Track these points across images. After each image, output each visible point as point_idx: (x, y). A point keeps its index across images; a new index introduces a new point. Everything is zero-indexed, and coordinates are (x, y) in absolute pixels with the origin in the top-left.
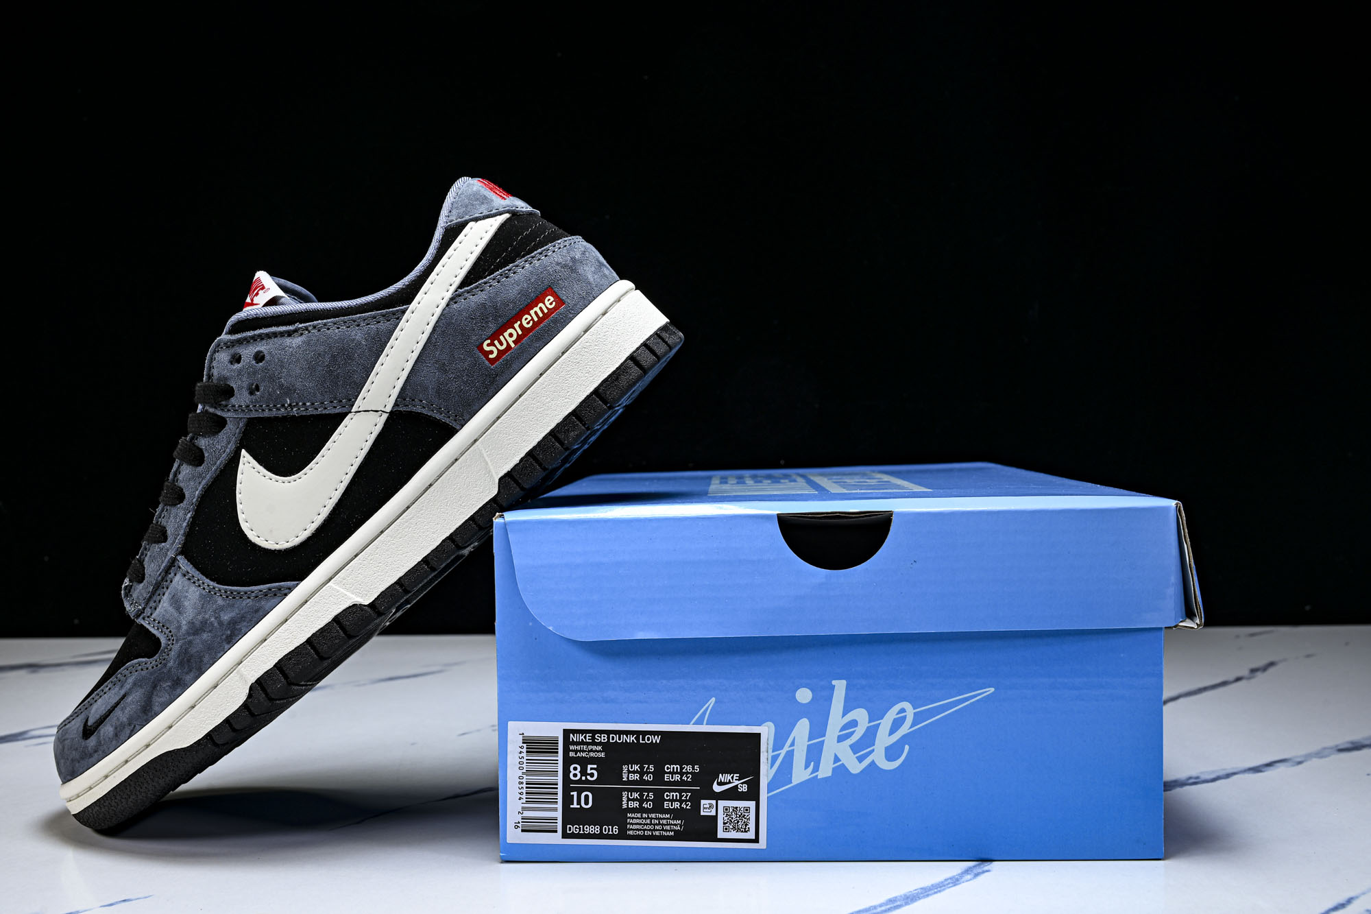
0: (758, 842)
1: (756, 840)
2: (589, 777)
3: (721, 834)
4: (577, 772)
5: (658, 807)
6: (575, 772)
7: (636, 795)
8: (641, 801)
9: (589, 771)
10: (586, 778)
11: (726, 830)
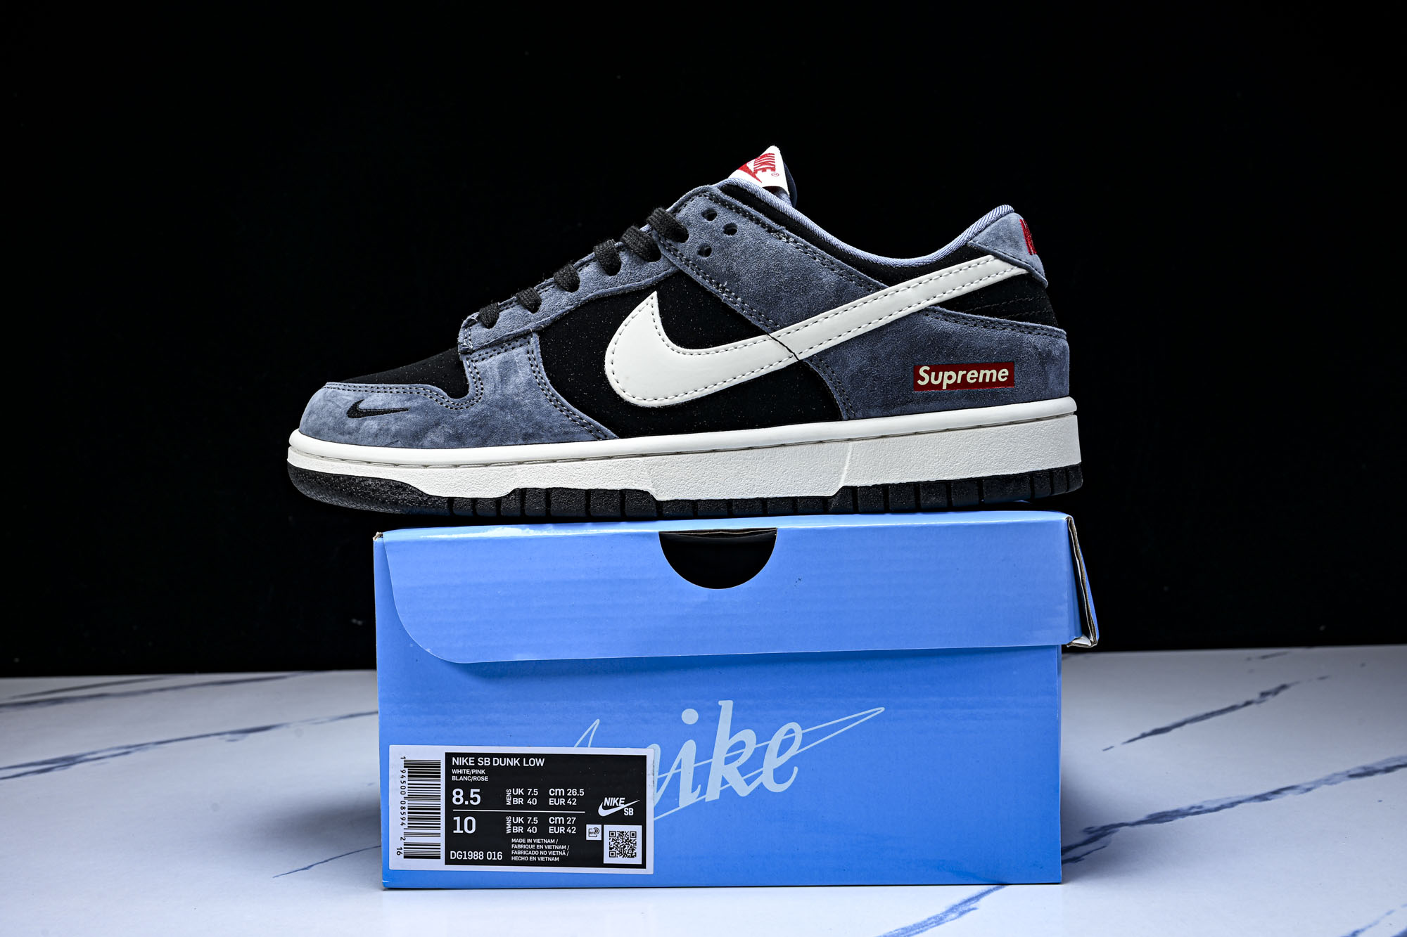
0: (645, 868)
1: (643, 866)
2: (472, 802)
3: (607, 859)
4: (460, 797)
5: (543, 833)
6: (458, 796)
7: (520, 820)
8: (525, 826)
9: (472, 796)
10: (469, 802)
11: (612, 855)
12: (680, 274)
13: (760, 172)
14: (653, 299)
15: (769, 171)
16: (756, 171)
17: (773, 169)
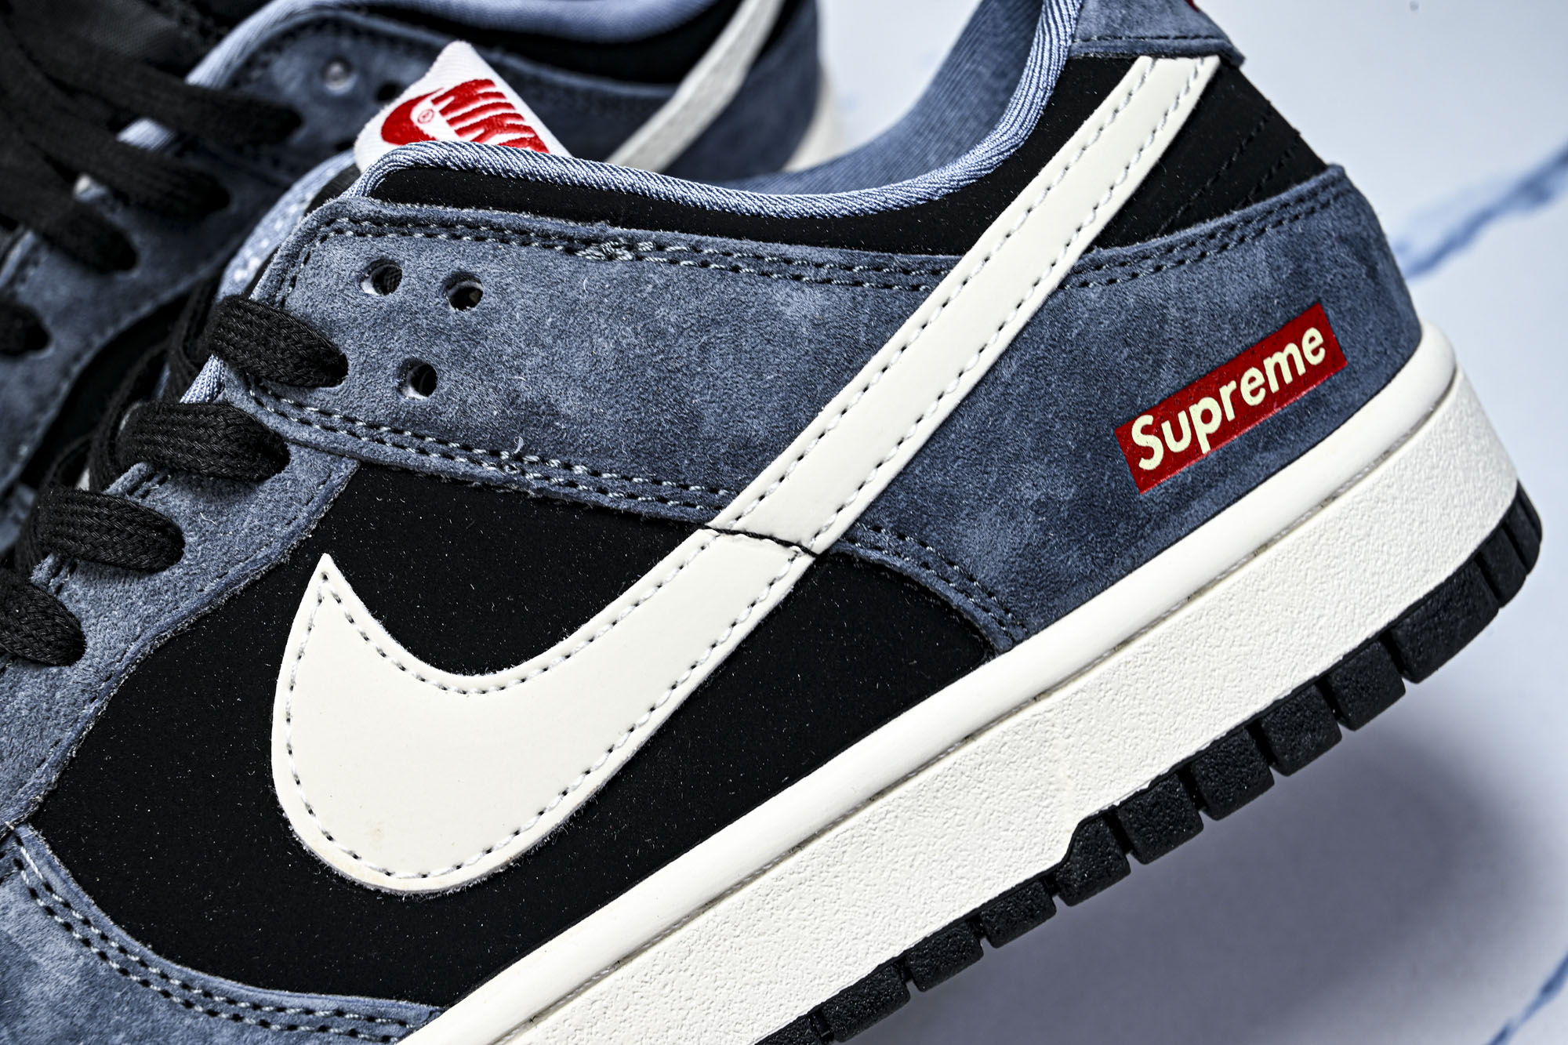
14: (328, 580)
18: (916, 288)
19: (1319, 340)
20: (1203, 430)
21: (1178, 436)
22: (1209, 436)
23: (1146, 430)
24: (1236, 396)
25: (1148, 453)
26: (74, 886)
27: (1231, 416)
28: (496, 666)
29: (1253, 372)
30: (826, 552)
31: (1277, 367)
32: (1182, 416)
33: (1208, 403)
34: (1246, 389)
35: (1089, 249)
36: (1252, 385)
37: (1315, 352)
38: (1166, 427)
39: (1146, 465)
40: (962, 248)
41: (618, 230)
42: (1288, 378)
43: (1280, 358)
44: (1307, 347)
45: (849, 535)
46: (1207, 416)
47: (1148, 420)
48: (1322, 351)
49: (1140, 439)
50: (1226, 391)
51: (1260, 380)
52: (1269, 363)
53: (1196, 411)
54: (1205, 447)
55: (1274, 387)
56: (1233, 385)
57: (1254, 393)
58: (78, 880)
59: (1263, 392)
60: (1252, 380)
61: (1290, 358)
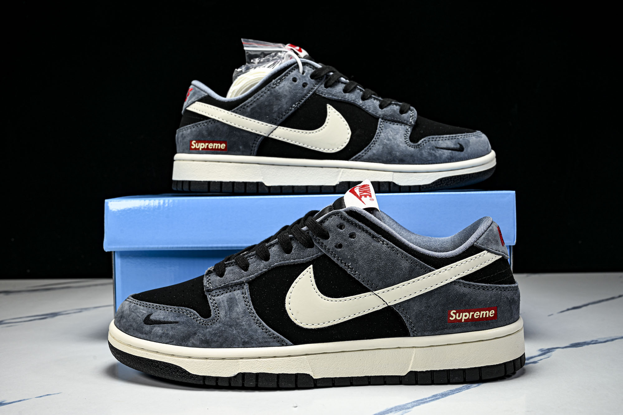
12: (324, 256)
13: (363, 197)
14: (310, 269)
15: (368, 197)
16: (361, 196)
17: (370, 196)
18: (426, 271)
19: (494, 313)
20: (464, 318)
21: (459, 317)
22: (465, 319)
23: (454, 313)
24: (473, 315)
25: (452, 317)
26: (249, 296)
27: (470, 318)
28: (329, 296)
29: (478, 312)
30: (390, 306)
31: (483, 314)
32: (461, 314)
33: (467, 314)
34: (475, 315)
35: (459, 279)
36: (477, 315)
37: (492, 314)
38: (458, 314)
39: (451, 318)
40: (437, 268)
41: (383, 238)
42: (484, 316)
43: (485, 312)
44: (491, 313)
45: (395, 305)
46: (466, 316)
47: (455, 311)
48: (493, 315)
49: (452, 314)
50: (471, 313)
51: (479, 314)
52: (482, 312)
53: (464, 314)
54: (463, 321)
55: (481, 317)
56: (473, 313)
57: (477, 316)
58: (250, 295)
59: (478, 317)
60: (477, 314)
61: (486, 313)
